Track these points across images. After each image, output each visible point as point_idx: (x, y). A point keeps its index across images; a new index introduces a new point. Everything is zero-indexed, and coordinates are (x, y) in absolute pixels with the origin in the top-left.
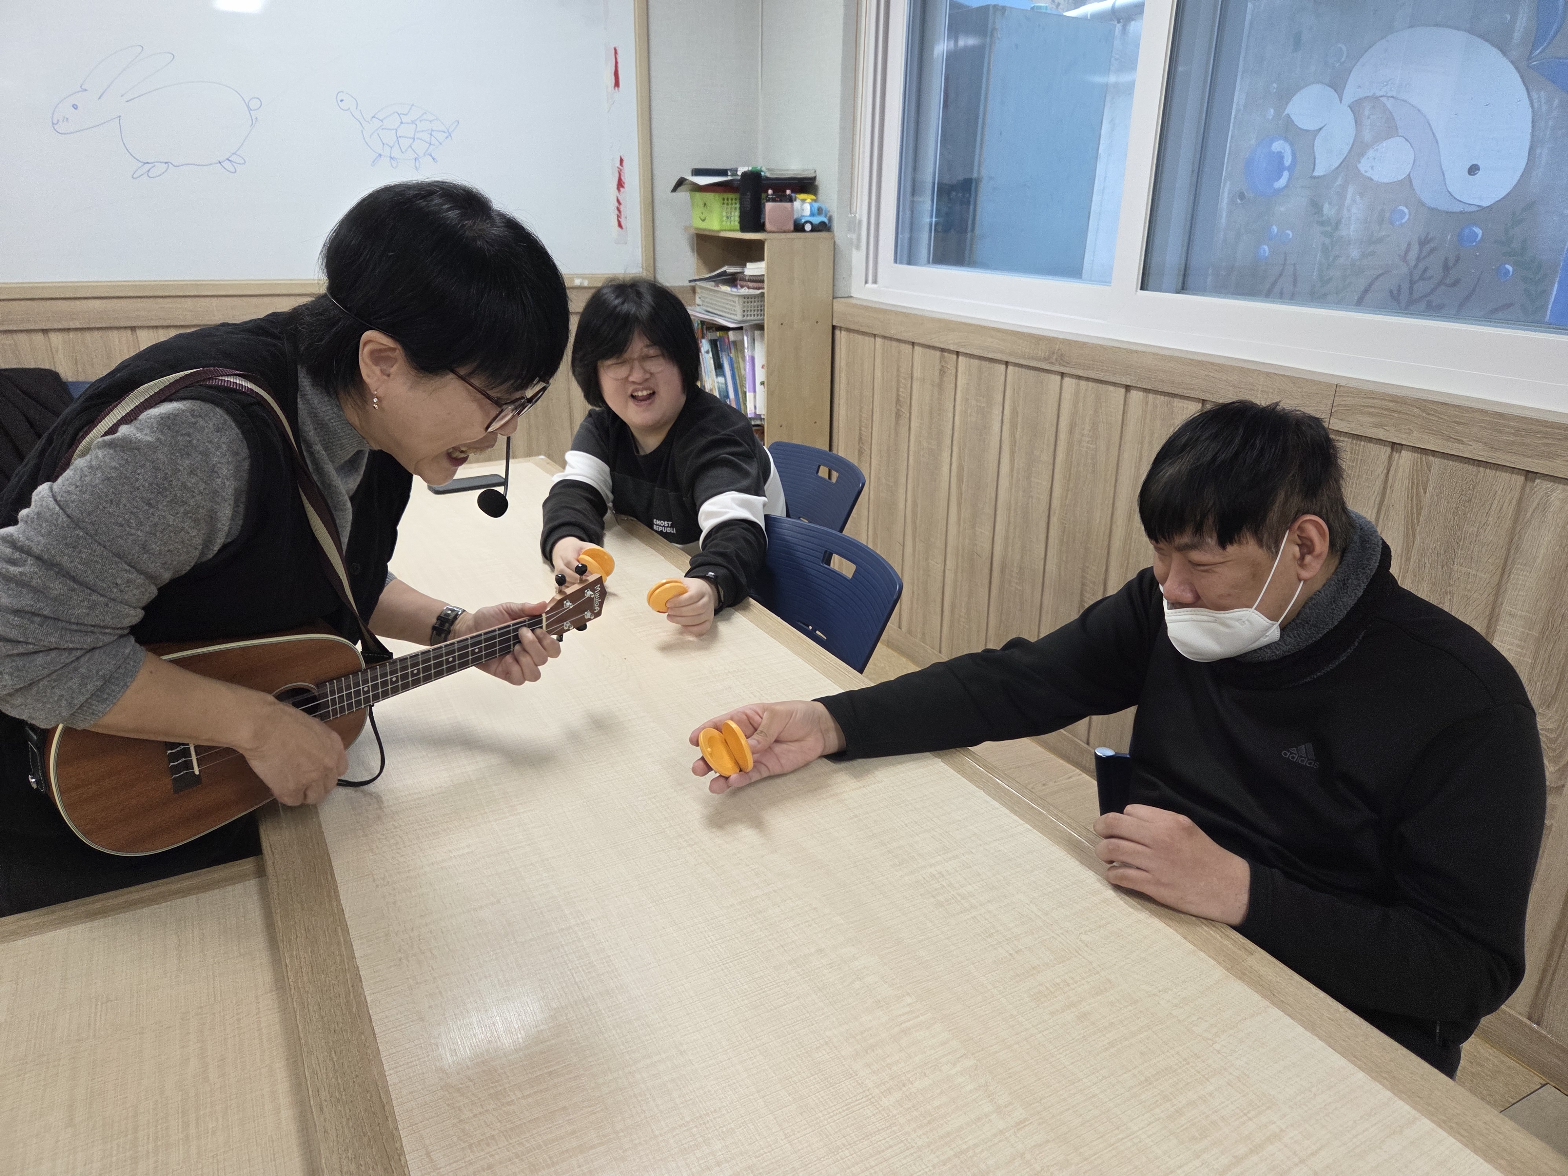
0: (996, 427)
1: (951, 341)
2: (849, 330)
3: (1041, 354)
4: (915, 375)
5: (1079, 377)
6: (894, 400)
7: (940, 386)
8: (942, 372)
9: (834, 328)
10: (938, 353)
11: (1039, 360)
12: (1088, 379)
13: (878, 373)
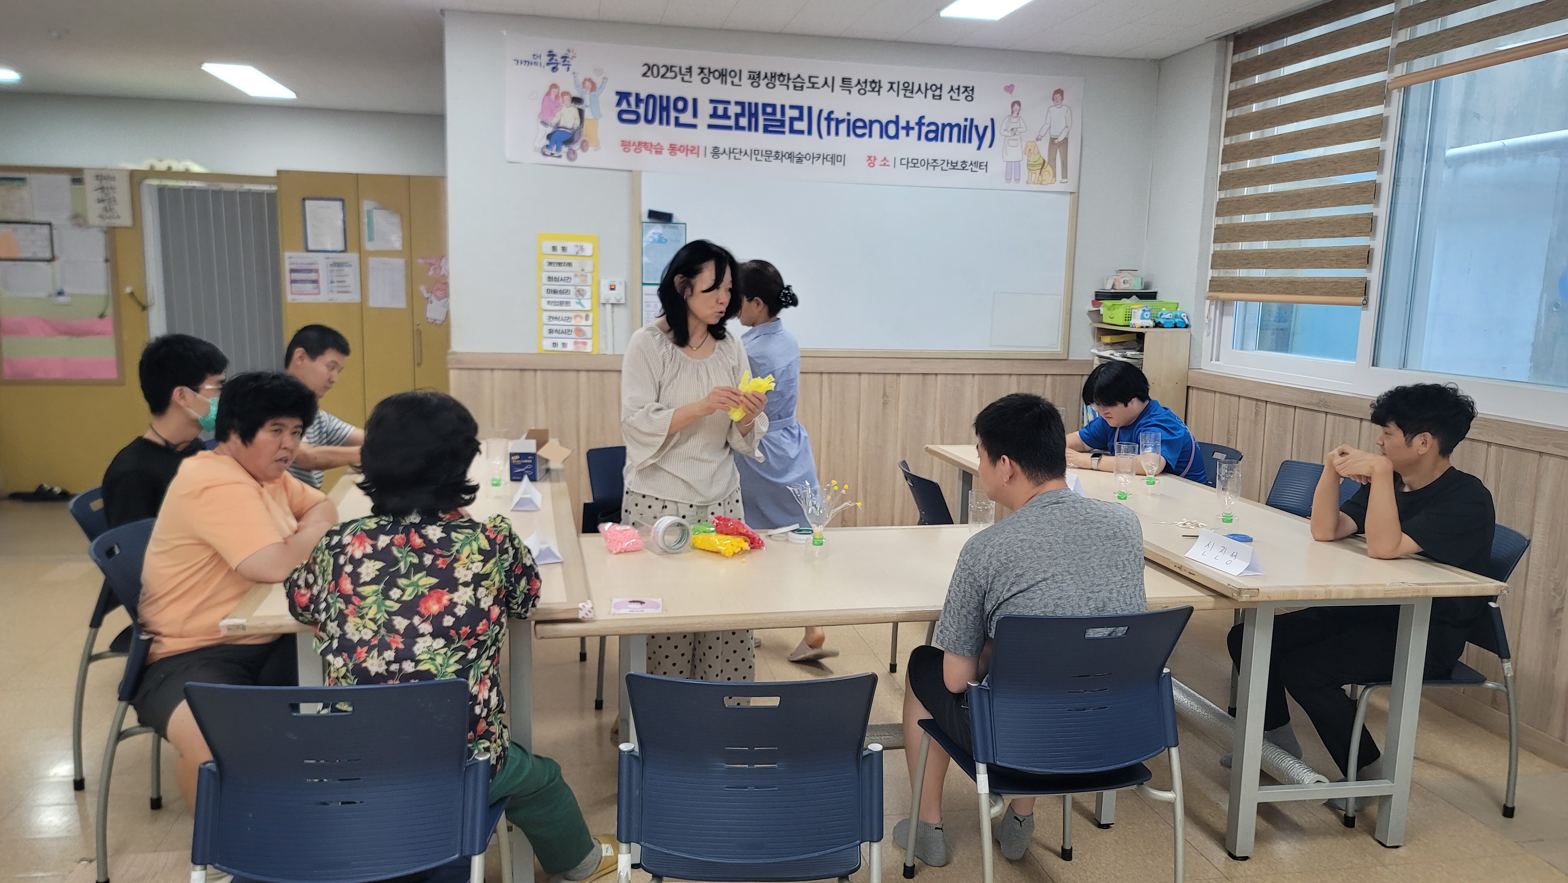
0: (1289, 446)
1: (1262, 395)
2: (1198, 389)
3: (1314, 401)
4: (1240, 416)
5: (1335, 414)
6: (1226, 432)
7: (1256, 423)
8: (1257, 413)
9: (1188, 387)
10: (1254, 402)
11: (1313, 404)
12: (1340, 415)
13: (1216, 416)
